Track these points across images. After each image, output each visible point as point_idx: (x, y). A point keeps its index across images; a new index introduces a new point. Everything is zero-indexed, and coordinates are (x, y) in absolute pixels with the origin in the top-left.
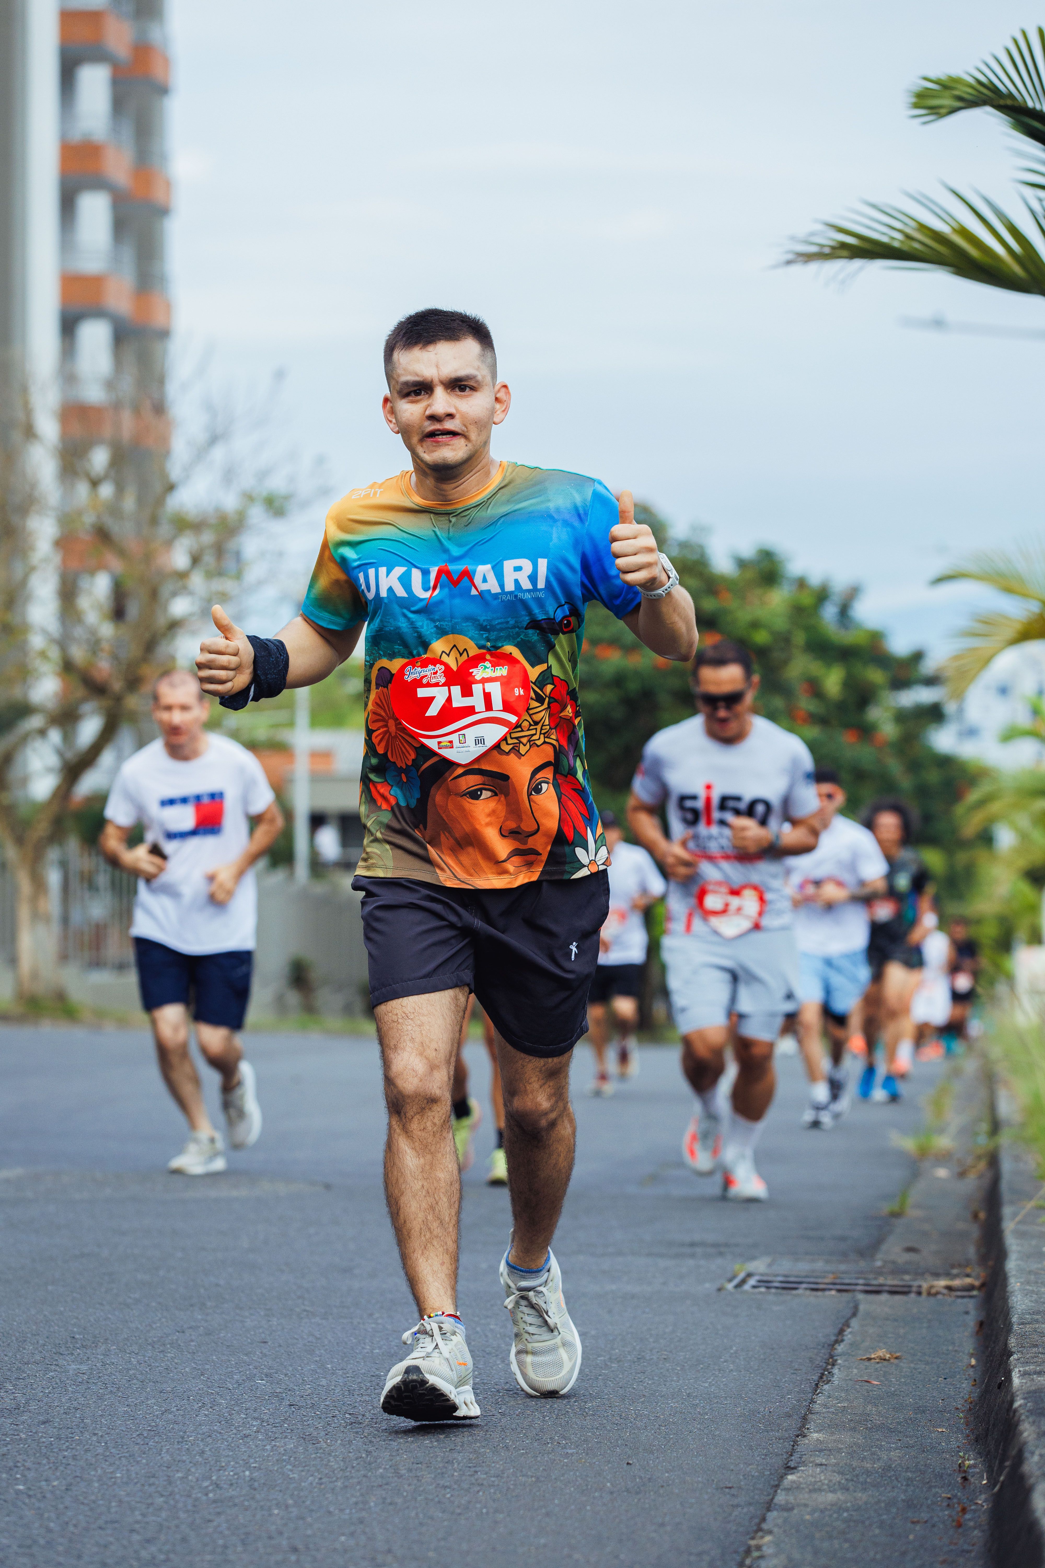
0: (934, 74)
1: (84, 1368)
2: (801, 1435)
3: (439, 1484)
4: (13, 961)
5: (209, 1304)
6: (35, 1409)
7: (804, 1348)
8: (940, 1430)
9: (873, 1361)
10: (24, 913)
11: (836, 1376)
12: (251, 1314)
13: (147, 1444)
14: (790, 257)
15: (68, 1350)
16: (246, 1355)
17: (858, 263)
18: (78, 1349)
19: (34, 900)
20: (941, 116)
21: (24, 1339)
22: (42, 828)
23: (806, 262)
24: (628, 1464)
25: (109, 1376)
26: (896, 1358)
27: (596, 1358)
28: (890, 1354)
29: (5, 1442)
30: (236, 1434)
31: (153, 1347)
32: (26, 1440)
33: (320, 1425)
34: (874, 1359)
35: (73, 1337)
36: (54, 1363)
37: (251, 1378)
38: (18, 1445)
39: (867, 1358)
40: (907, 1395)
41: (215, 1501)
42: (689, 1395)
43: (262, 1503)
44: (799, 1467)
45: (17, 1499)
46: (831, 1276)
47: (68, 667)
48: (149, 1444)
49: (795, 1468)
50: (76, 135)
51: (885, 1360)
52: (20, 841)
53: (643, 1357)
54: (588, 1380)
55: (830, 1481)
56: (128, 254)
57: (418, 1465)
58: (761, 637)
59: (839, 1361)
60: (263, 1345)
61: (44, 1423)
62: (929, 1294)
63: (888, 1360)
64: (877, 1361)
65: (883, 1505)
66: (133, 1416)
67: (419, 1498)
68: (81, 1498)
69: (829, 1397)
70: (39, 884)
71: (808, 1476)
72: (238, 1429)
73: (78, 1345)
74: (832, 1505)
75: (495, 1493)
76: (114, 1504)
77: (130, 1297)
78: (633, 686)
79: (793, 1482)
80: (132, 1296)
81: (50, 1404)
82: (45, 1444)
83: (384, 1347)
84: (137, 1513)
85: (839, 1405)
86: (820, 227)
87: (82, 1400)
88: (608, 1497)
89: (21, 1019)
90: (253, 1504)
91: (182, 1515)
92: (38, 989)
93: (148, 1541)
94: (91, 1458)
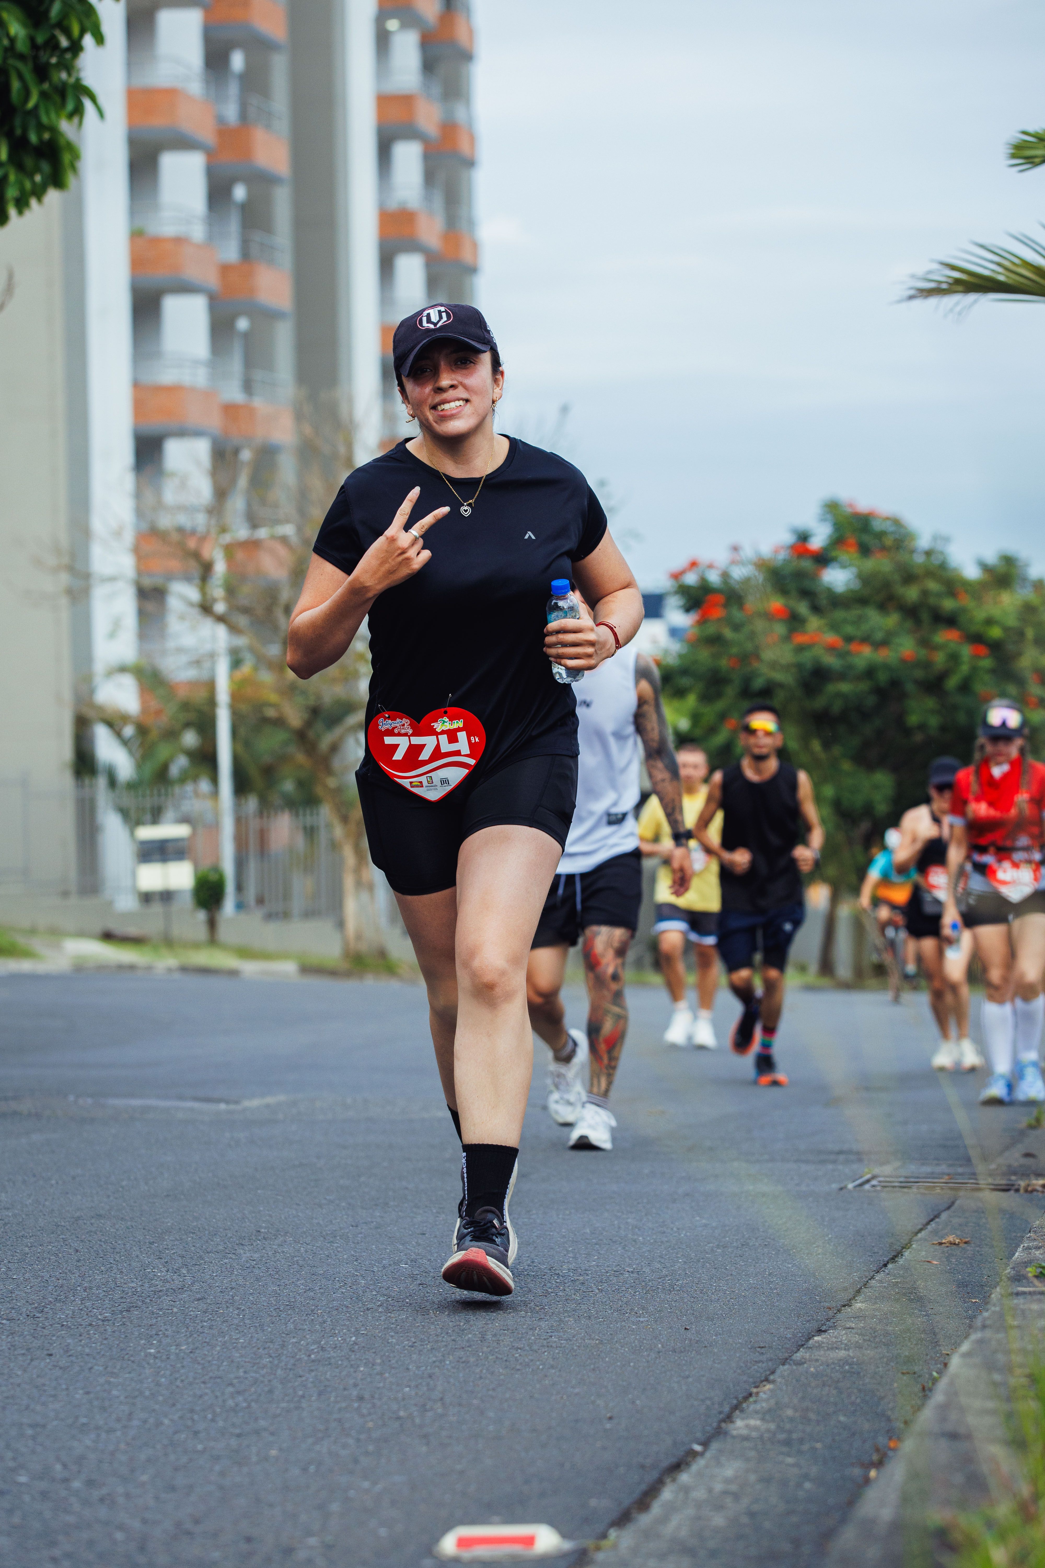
0: (1031, 129)
1: (256, 1256)
2: (848, 1305)
3: (513, 1346)
4: (341, 924)
5: (392, 1203)
6: (196, 1289)
7: (890, 1235)
8: (974, 1301)
9: (943, 1245)
10: (349, 881)
11: (904, 1258)
12: (425, 1212)
13: (280, 1316)
14: (912, 292)
15: (250, 1242)
16: (403, 1244)
17: (972, 297)
18: (259, 1240)
20: (1036, 165)
21: (215, 1233)
23: (926, 297)
24: (686, 1329)
25: (275, 1262)
26: (966, 1243)
27: (706, 1245)
28: (960, 1239)
29: (158, 1315)
30: (360, 1308)
31: (325, 1238)
32: (176, 1313)
33: (438, 1300)
34: (944, 1243)
35: (259, 1231)
36: (233, 1252)
37: (397, 1263)
38: (168, 1317)
39: (939, 1243)
40: (959, 1273)
41: (313, 1361)
42: (770, 1274)
43: (353, 1363)
44: (829, 1330)
45: (143, 1360)
46: (947, 1177)
48: (281, 1316)
49: (825, 1331)
50: (393, 205)
51: (955, 1244)
52: (345, 819)
53: (748, 1244)
54: (690, 1263)
55: (850, 1341)
57: (504, 1331)
58: (995, 633)
59: (914, 1246)
60: (421, 1236)
61: (199, 1300)
62: (1026, 1191)
63: (958, 1244)
64: (947, 1245)
65: (885, 1360)
66: (279, 1294)
67: (490, 1357)
68: (199, 1359)
69: (888, 1274)
70: (361, 857)
71: (833, 1337)
72: (364, 1303)
73: (260, 1238)
74: (840, 1360)
75: (559, 1353)
76: (225, 1363)
77: (325, 1199)
78: (883, 677)
79: (817, 1342)
80: (328, 1197)
81: (211, 1285)
82: (191, 1317)
83: (526, 1237)
84: (241, 1370)
85: (893, 1280)
86: (935, 266)
87: (241, 1282)
88: (653, 1356)
89: (347, 974)
90: (345, 1363)
91: (279, 1372)
92: (363, 947)
93: (238, 1393)
94: (224, 1327)
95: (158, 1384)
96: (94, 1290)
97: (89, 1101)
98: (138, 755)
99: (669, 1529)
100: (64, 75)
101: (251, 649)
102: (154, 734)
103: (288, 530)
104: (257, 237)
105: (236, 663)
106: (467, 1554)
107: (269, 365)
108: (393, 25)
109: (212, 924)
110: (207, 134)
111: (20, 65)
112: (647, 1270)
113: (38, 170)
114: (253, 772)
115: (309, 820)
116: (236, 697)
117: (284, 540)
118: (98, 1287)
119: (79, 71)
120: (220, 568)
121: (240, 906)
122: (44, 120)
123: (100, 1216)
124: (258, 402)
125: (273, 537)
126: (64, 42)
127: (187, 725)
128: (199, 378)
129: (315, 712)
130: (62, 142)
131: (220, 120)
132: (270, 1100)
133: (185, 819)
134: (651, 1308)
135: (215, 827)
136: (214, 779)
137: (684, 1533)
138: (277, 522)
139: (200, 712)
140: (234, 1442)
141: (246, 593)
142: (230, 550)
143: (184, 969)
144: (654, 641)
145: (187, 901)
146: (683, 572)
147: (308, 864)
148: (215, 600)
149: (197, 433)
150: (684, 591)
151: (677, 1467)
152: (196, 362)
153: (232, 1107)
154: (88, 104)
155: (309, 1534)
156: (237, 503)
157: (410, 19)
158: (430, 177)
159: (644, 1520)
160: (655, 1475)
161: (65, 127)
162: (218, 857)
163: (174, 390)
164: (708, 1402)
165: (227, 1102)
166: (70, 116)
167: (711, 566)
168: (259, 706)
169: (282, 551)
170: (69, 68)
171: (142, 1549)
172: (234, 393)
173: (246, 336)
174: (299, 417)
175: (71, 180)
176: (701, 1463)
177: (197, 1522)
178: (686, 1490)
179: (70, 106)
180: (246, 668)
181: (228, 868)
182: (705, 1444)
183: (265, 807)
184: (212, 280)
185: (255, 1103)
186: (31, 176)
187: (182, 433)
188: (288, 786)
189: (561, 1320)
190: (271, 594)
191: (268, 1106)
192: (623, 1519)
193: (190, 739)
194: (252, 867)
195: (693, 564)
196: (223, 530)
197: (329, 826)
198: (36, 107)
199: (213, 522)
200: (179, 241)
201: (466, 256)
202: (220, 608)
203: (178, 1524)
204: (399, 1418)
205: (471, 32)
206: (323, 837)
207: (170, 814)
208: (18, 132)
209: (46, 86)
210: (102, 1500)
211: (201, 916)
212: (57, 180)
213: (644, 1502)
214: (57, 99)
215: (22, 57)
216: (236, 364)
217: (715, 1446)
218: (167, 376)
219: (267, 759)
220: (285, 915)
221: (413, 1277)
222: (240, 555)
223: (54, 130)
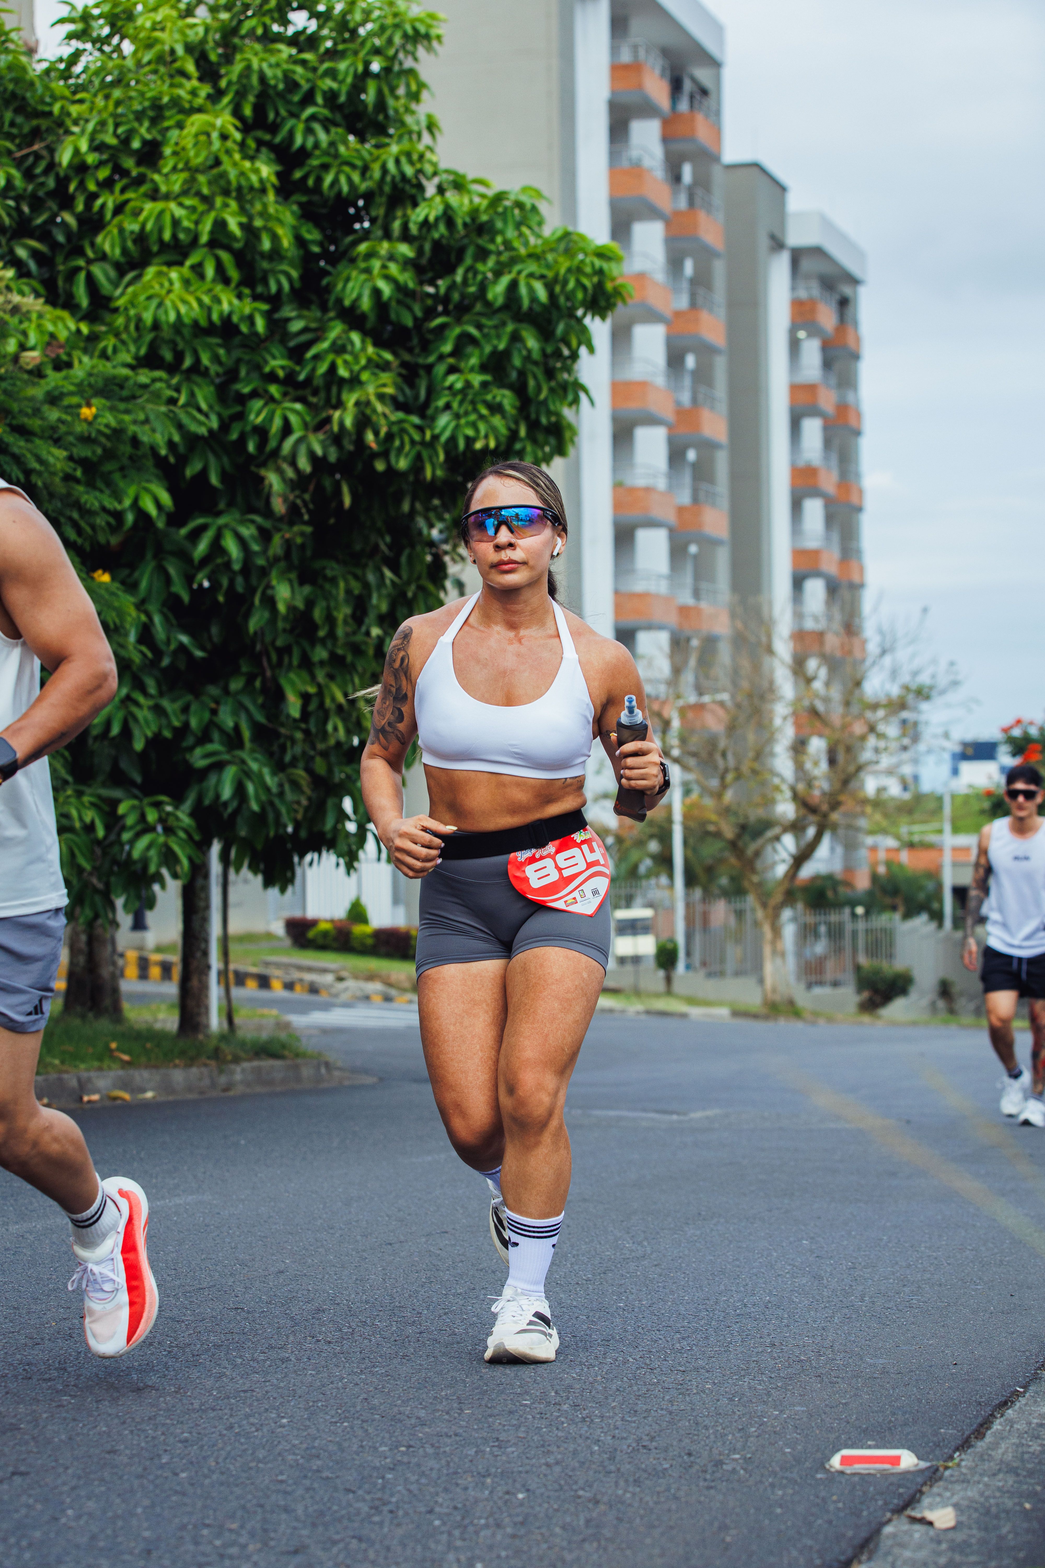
1: (698, 1232)
4: (761, 981)
5: (797, 1194)
6: (654, 1257)
10: (767, 950)
13: (714, 1280)
15: (694, 1221)
18: (700, 1221)
19: (773, 943)
21: (669, 1214)
22: (778, 898)
24: (1011, 1295)
25: (711, 1238)
29: (626, 1277)
30: (773, 1274)
32: (639, 1276)
35: (700, 1214)
36: (681, 1229)
38: (633, 1279)
41: (739, 1315)
43: (768, 1317)
47: (796, 797)
50: (801, 464)
52: (764, 905)
56: (836, 537)
61: (656, 1266)
66: (714, 1263)
68: (656, 1312)
70: (777, 931)
72: (776, 1271)
73: (701, 1219)
76: (674, 1315)
77: (749, 1189)
81: (665, 1254)
82: (650, 1279)
84: (686, 1321)
87: (686, 1252)
88: (987, 1315)
89: (766, 1017)
90: (762, 1317)
91: (713, 1323)
92: (777, 998)
93: (683, 1339)
94: (674, 1287)
95: (626, 1331)
96: (580, 1257)
97: (579, 1112)
98: (616, 857)
99: (998, 1454)
100: (565, 376)
101: (698, 782)
102: (628, 843)
103: (725, 697)
104: (704, 486)
105: (687, 792)
106: (849, 1470)
107: (712, 579)
108: (802, 334)
109: (669, 980)
110: (668, 414)
111: (535, 369)
112: (983, 1249)
113: (547, 443)
114: (699, 870)
115: (738, 906)
116: (686, 817)
117: (722, 704)
118: (583, 1255)
119: (577, 372)
120: (676, 724)
121: (688, 967)
122: (552, 407)
123: (585, 1200)
124: (704, 605)
125: (714, 702)
126: (566, 352)
127: (652, 836)
128: (662, 587)
129: (743, 828)
130: (564, 423)
131: (678, 403)
132: (709, 1113)
133: (650, 905)
134: (986, 1279)
135: (671, 910)
136: (671, 876)
137: (1009, 1456)
138: (717, 691)
139: (661, 828)
140: (679, 1377)
141: (694, 741)
142: (683, 711)
143: (648, 1012)
144: (990, 777)
145: (651, 963)
146: (1011, 727)
147: (738, 938)
148: (672, 747)
149: (660, 627)
150: (1011, 740)
151: (1005, 1404)
152: (660, 576)
153: (682, 1118)
154: (583, 396)
155: (734, 1450)
156: (688, 678)
157: (814, 330)
158: (828, 443)
159: (981, 1445)
160: (989, 1410)
161: (567, 413)
162: (673, 931)
163: (643, 596)
164: (1028, 1353)
165: (678, 1114)
166: (570, 405)
167: (1031, 723)
168: (704, 823)
169: (721, 712)
170: (569, 370)
171: (612, 1458)
172: (686, 598)
173: (695, 557)
174: (733, 616)
175: (571, 450)
176: (1023, 1401)
177: (652, 1439)
178: (1011, 1423)
179: (570, 397)
180: (694, 796)
181: (680, 940)
182: (1026, 1387)
183: (708, 896)
184: (671, 517)
185: (697, 1115)
186: (542, 448)
187: (649, 627)
188: (724, 881)
189: (919, 1287)
190: (712, 743)
191: (707, 1118)
192: (965, 1445)
193: (654, 846)
194: (698, 938)
195: (1019, 722)
196: (678, 697)
197: (753, 910)
198: (546, 399)
199: (671, 691)
200: (648, 490)
201: (854, 500)
202: (676, 752)
203: (639, 1440)
204: (801, 1361)
205: (858, 340)
206: (748, 916)
207: (639, 900)
208: (533, 416)
209: (553, 384)
210: (583, 1419)
211: (661, 973)
212: (560, 450)
213: (980, 1432)
214: (561, 392)
215: (536, 363)
216: (688, 578)
217: (1032, 1388)
218: (639, 587)
219: (709, 861)
220: (721, 974)
221: (812, 1251)
222: (690, 715)
223: (558, 415)
